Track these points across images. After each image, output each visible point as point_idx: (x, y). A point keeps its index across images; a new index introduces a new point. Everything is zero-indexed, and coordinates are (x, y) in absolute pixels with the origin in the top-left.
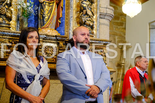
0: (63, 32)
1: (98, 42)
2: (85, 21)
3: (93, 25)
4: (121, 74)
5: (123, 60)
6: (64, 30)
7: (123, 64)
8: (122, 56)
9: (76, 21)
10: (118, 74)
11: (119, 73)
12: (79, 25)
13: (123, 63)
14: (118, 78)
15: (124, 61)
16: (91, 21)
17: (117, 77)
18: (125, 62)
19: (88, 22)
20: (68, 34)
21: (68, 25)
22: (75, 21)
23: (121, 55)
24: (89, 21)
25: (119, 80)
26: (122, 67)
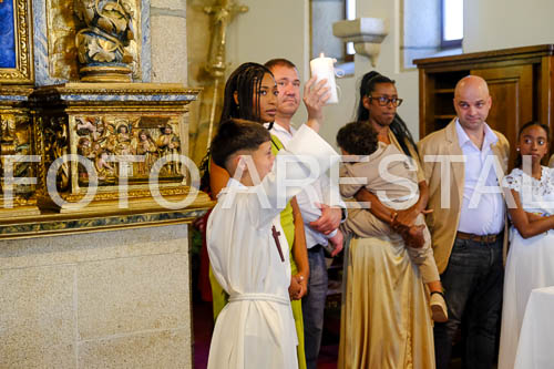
0: (8, 52)
1: (149, 98)
2: (97, 16)
3: (128, 28)
4: (211, 106)
5: (220, 58)
6: (10, 45)
7: (218, 73)
8: (215, 40)
9: (57, 10)
10: (202, 104)
11: (207, 102)
12: (72, 24)
13: (219, 69)
14: (202, 122)
15: (223, 61)
16: (119, 13)
17: (200, 116)
18: (227, 63)
19: (107, 19)
20: (28, 63)
21: (27, 27)
22: (53, 7)
23: (212, 37)
24: (113, 14)
25: (207, 125)
26: (217, 82)
